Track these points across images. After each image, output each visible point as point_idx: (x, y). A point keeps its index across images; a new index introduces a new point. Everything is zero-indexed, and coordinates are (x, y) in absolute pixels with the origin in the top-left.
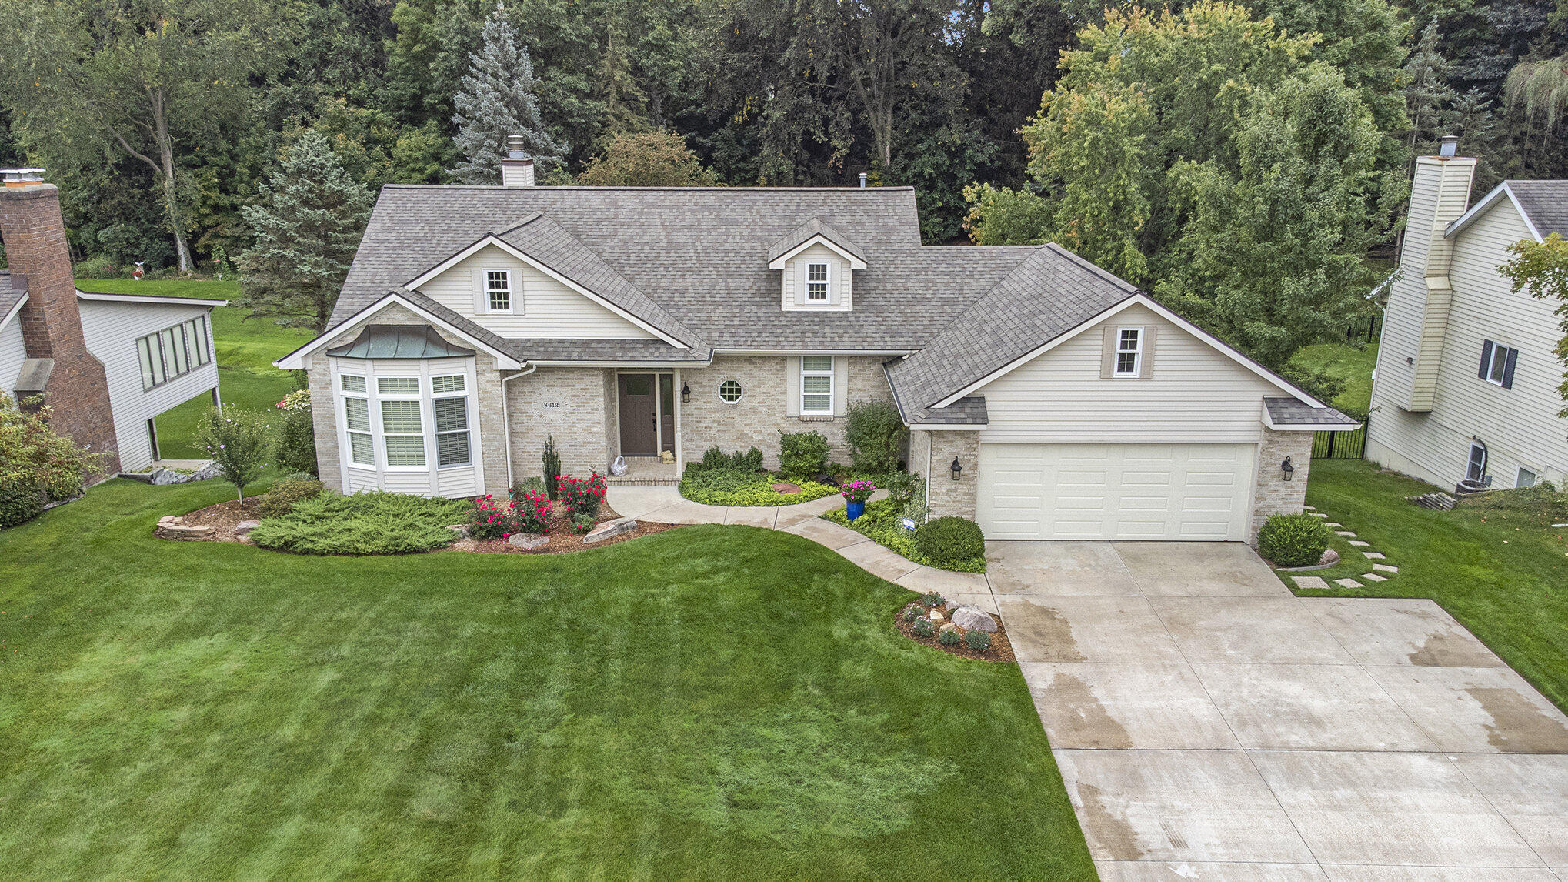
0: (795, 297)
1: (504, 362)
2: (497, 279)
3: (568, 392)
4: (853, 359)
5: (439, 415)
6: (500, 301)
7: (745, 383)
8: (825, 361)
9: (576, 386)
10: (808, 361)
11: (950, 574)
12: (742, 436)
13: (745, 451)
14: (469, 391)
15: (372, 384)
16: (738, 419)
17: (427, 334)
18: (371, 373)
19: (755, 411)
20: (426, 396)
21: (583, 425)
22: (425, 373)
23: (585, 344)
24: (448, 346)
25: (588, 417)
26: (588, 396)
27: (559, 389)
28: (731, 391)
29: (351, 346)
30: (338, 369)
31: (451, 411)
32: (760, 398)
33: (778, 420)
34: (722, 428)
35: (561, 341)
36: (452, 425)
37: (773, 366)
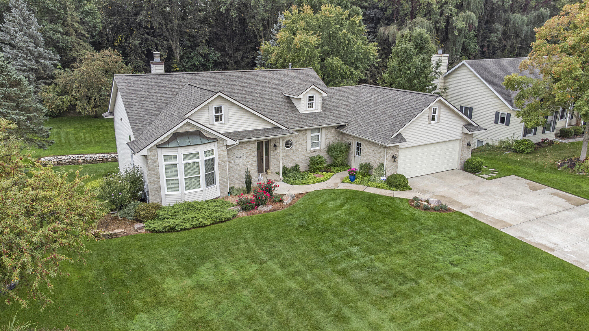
1: (230, 142)
2: (218, 109)
3: (245, 151)
4: (327, 128)
5: (206, 165)
6: (218, 118)
7: (294, 141)
8: (318, 130)
9: (248, 148)
10: (313, 130)
12: (293, 160)
13: (294, 165)
14: (215, 156)
15: (180, 157)
16: (291, 154)
17: (198, 134)
18: (180, 153)
19: (297, 150)
20: (202, 159)
21: (250, 163)
22: (201, 150)
24: (207, 138)
25: (251, 160)
26: (251, 152)
27: (241, 150)
28: (288, 145)
30: (161, 153)
31: (210, 164)
32: (298, 146)
33: (304, 152)
34: (286, 158)
35: (243, 132)
36: (210, 170)
37: (302, 133)
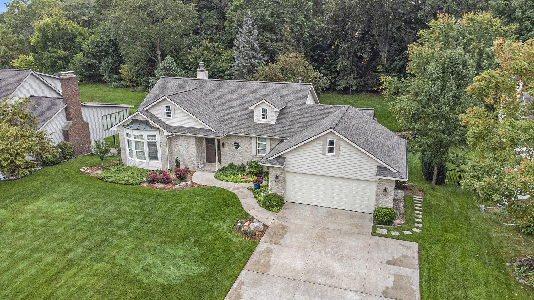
0: (258, 118)
1: (166, 133)
2: (168, 108)
3: (186, 142)
4: (272, 140)
5: (149, 146)
6: (169, 115)
7: (241, 144)
8: (264, 139)
9: (188, 141)
10: (259, 139)
11: (268, 211)
12: (239, 160)
13: (240, 165)
14: (157, 140)
15: (132, 136)
16: (238, 154)
17: (147, 123)
18: (132, 133)
19: (243, 152)
20: (145, 140)
21: (189, 152)
22: (145, 134)
23: (190, 129)
24: (152, 127)
25: (191, 150)
26: (191, 144)
27: (184, 141)
28: (237, 146)
29: (128, 125)
30: (126, 131)
31: (152, 145)
32: (245, 149)
33: (250, 156)
34: (234, 157)
35: (184, 127)
36: (153, 149)
37: (248, 139)
